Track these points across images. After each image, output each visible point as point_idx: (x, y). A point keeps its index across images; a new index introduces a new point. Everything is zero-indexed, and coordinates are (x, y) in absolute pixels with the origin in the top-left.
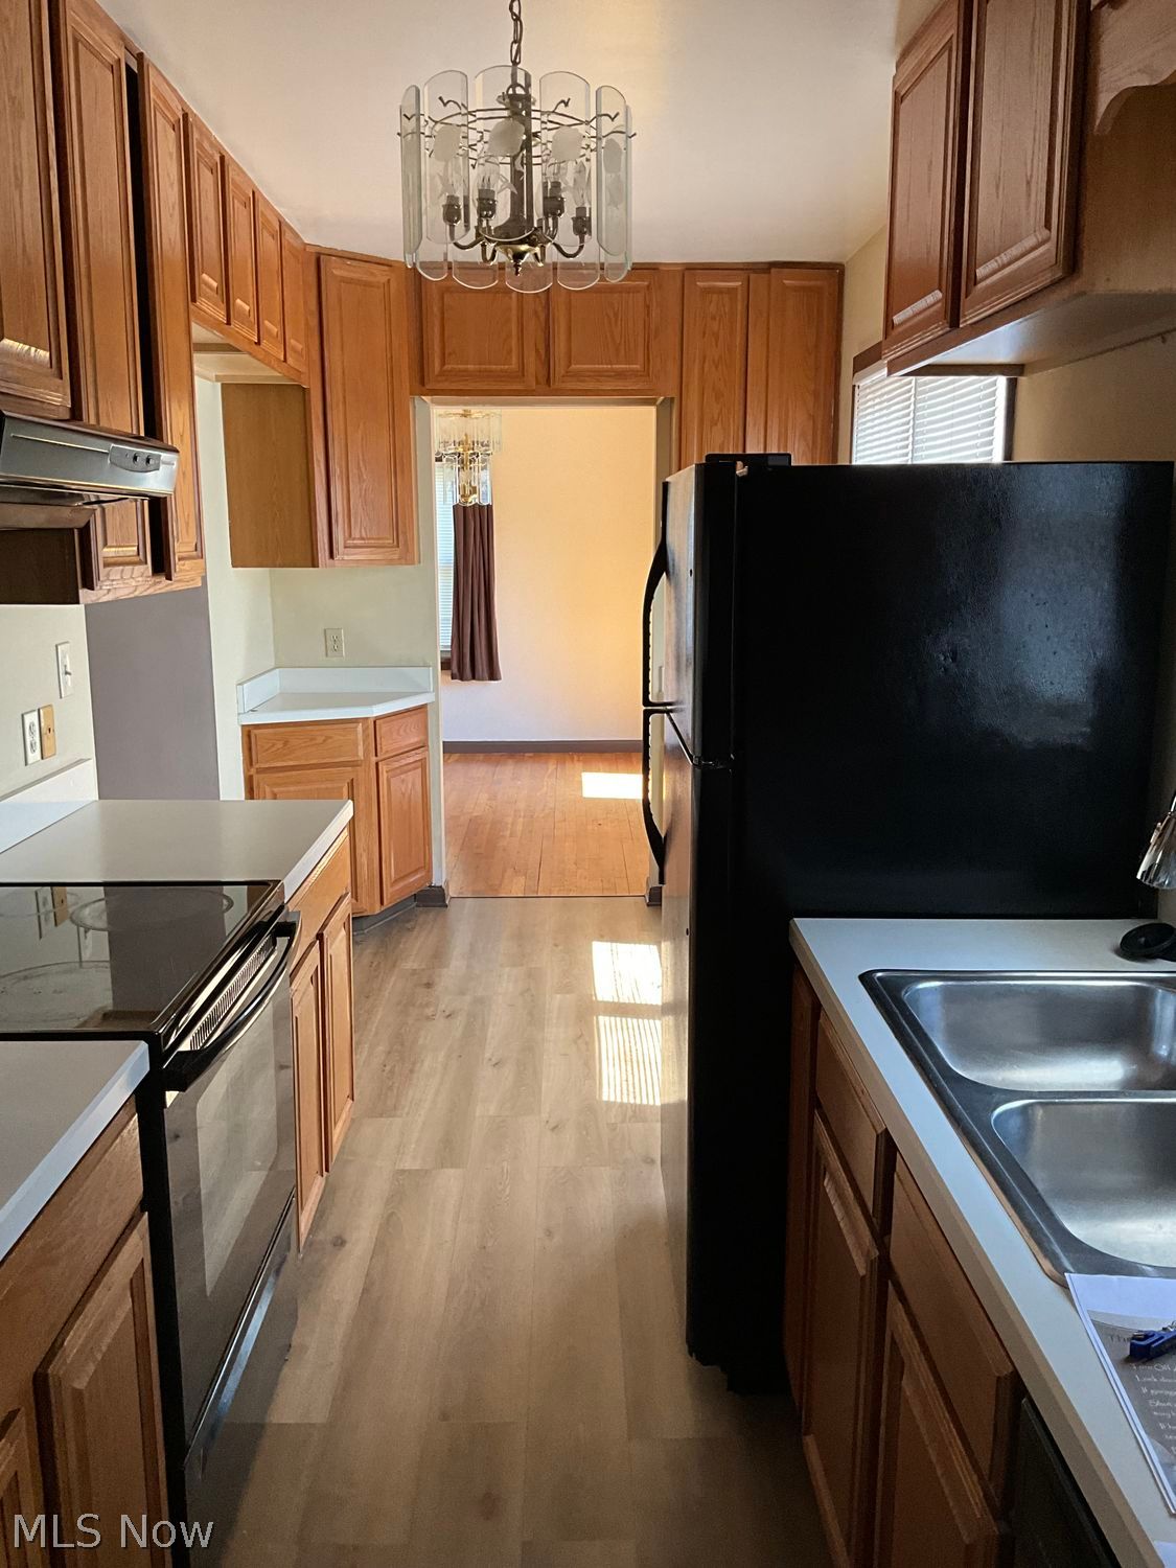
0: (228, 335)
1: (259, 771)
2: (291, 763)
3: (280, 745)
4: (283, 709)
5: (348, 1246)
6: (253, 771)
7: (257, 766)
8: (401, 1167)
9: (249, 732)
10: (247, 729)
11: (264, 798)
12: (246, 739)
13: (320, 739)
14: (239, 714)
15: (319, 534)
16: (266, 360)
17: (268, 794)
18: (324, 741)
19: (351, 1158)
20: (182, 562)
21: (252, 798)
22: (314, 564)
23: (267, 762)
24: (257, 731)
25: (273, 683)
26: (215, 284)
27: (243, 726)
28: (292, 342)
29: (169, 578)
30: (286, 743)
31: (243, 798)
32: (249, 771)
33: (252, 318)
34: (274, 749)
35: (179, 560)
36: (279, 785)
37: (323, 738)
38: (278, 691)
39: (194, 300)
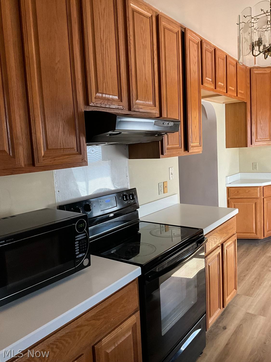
0: (216, 91)
1: (231, 199)
2: (239, 197)
3: (236, 192)
4: (239, 183)
5: (227, 330)
6: (229, 199)
7: (230, 197)
8: (248, 312)
9: (228, 189)
10: (228, 188)
11: (232, 207)
12: (228, 190)
13: (247, 191)
14: (226, 184)
15: (248, 139)
16: (230, 96)
17: (233, 206)
18: (248, 192)
19: (235, 305)
20: (192, 148)
21: (229, 207)
22: (247, 146)
23: (233, 196)
24: (230, 189)
25: (238, 176)
26: (211, 80)
27: (227, 187)
28: (239, 91)
29: (188, 152)
30: (238, 192)
31: (227, 207)
32: (228, 198)
33: (224, 87)
34: (235, 193)
35: (192, 147)
36: (236, 202)
37: (248, 191)
38: (240, 179)
39: (202, 84)
